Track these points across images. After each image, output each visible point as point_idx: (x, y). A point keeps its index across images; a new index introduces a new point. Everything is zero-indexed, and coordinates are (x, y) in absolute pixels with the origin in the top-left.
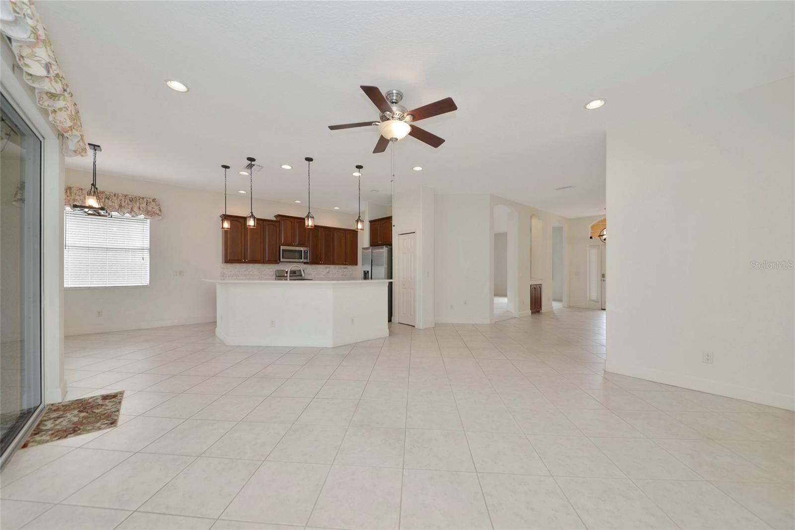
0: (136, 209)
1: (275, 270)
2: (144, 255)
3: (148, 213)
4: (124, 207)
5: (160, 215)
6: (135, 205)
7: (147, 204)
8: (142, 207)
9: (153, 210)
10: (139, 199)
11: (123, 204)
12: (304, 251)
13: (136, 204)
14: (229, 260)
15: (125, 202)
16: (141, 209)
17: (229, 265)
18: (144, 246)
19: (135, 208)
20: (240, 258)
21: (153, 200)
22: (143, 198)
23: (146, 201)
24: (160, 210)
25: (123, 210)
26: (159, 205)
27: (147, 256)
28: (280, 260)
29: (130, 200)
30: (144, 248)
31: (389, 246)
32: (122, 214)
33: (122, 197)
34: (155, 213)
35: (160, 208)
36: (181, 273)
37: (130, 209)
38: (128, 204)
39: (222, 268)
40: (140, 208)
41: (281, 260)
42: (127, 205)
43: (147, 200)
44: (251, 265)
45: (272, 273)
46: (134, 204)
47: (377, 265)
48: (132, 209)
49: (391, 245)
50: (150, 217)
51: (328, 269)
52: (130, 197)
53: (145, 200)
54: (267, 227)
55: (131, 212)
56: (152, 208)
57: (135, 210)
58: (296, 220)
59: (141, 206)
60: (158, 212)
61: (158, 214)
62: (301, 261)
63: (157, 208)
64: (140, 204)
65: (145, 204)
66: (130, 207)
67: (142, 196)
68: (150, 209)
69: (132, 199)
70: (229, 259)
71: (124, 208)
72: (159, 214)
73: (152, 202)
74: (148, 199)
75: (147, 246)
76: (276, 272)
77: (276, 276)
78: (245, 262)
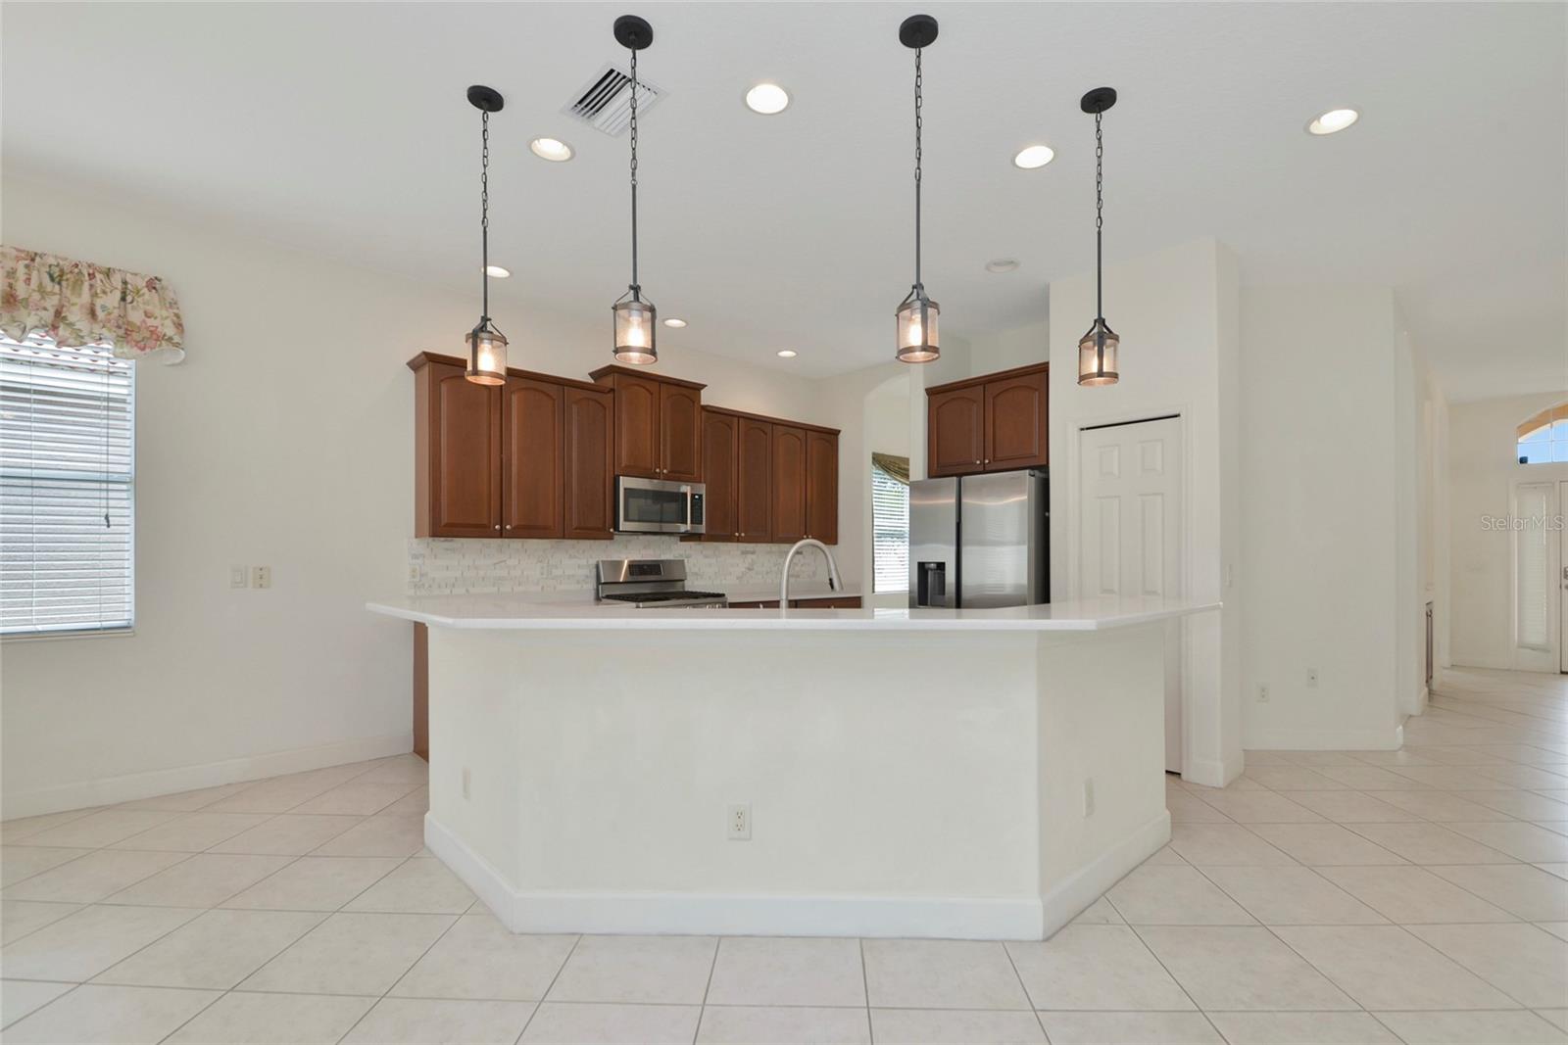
0: (76, 316)
1: (593, 562)
2: (112, 503)
3: (126, 334)
4: (26, 302)
5: (177, 345)
6: (74, 300)
7: (123, 299)
8: (103, 307)
9: (150, 322)
10: (92, 276)
11: (21, 290)
12: (693, 496)
13: (80, 295)
14: (446, 525)
15: (28, 281)
16: (101, 315)
17: (441, 544)
18: (112, 468)
19: (75, 309)
20: (485, 522)
21: (153, 284)
22: (108, 273)
23: (120, 286)
24: (179, 326)
25: (21, 313)
26: (173, 304)
27: (123, 507)
28: (616, 526)
29: (52, 279)
30: (115, 477)
31: (1037, 472)
32: (18, 333)
33: (18, 259)
34: (156, 337)
35: (177, 316)
36: (262, 578)
37: (52, 311)
38: (41, 289)
39: (415, 557)
40: (93, 313)
41: (623, 525)
42: (36, 296)
43: (125, 283)
44: (516, 543)
45: (585, 572)
46: (67, 292)
47: (981, 543)
48: (58, 313)
49: (1044, 468)
50: (136, 351)
51: (750, 557)
52: (52, 261)
53: (117, 280)
54: (575, 408)
55: (55, 327)
56: (148, 315)
57: (72, 318)
58: (664, 387)
59: (99, 302)
60: (169, 330)
61: (170, 339)
62: (683, 528)
63: (164, 313)
64: (95, 295)
65: (118, 295)
66: (52, 302)
67: (104, 262)
68: (135, 317)
69: (62, 273)
70: (445, 519)
71: (26, 307)
72: (176, 339)
73: (145, 290)
74: (129, 278)
75: (125, 469)
76: (597, 567)
77: (598, 582)
78: (501, 534)
